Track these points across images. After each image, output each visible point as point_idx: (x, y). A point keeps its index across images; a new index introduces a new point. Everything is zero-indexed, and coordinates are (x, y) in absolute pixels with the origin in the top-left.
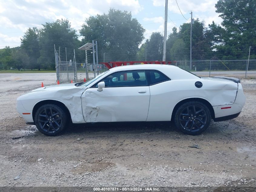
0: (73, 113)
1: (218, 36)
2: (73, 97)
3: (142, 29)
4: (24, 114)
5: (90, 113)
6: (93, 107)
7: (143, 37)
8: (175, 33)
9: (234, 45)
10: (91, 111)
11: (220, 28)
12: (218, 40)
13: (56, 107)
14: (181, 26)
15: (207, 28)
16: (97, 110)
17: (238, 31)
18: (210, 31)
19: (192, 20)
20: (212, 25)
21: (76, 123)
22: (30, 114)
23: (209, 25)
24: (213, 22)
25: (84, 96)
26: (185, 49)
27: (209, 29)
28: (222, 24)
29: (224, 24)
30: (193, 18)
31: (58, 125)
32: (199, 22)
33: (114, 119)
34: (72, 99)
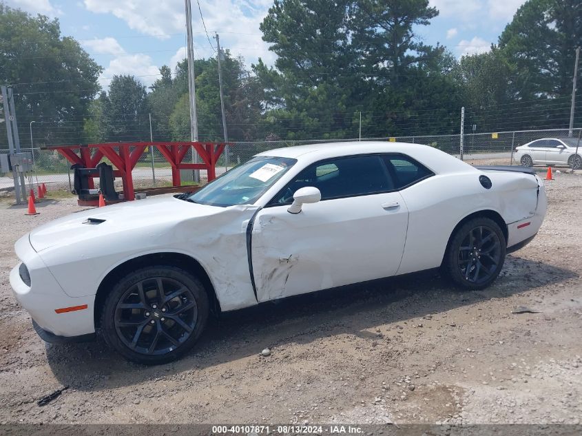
0: (220, 283)
1: (272, 90)
2: (219, 239)
3: (94, 65)
4: (58, 311)
5: (271, 275)
6: (282, 257)
7: (96, 85)
8: (166, 80)
9: (306, 110)
10: (273, 269)
11: (275, 73)
12: (274, 98)
13: (176, 273)
14: (179, 64)
15: (249, 72)
16: (289, 265)
17: (307, 82)
18: (254, 78)
19: (220, 52)
20: (257, 65)
21: (232, 309)
22: (85, 307)
23: (253, 66)
24: (260, 60)
25: (259, 231)
26: (208, 117)
27: (253, 75)
28: (276, 66)
29: (280, 64)
30: (221, 49)
31: (186, 326)
32: (231, 57)
33: (327, 283)
34: (217, 241)
